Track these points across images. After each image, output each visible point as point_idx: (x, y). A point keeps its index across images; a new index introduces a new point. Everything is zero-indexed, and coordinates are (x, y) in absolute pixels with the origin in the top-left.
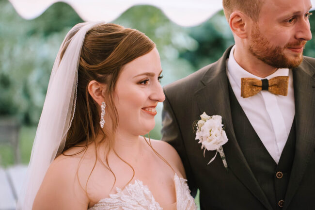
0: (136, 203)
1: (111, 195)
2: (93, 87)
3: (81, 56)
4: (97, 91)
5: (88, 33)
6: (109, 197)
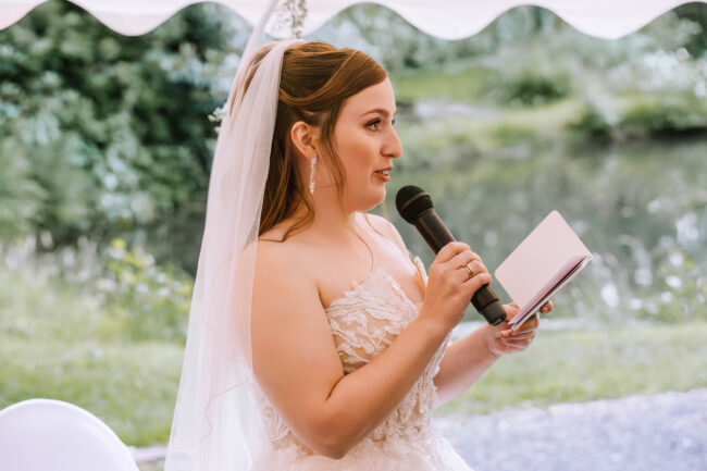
0: (383, 302)
1: (347, 294)
2: (298, 131)
3: (281, 87)
4: (304, 137)
5: (287, 53)
6: (344, 296)
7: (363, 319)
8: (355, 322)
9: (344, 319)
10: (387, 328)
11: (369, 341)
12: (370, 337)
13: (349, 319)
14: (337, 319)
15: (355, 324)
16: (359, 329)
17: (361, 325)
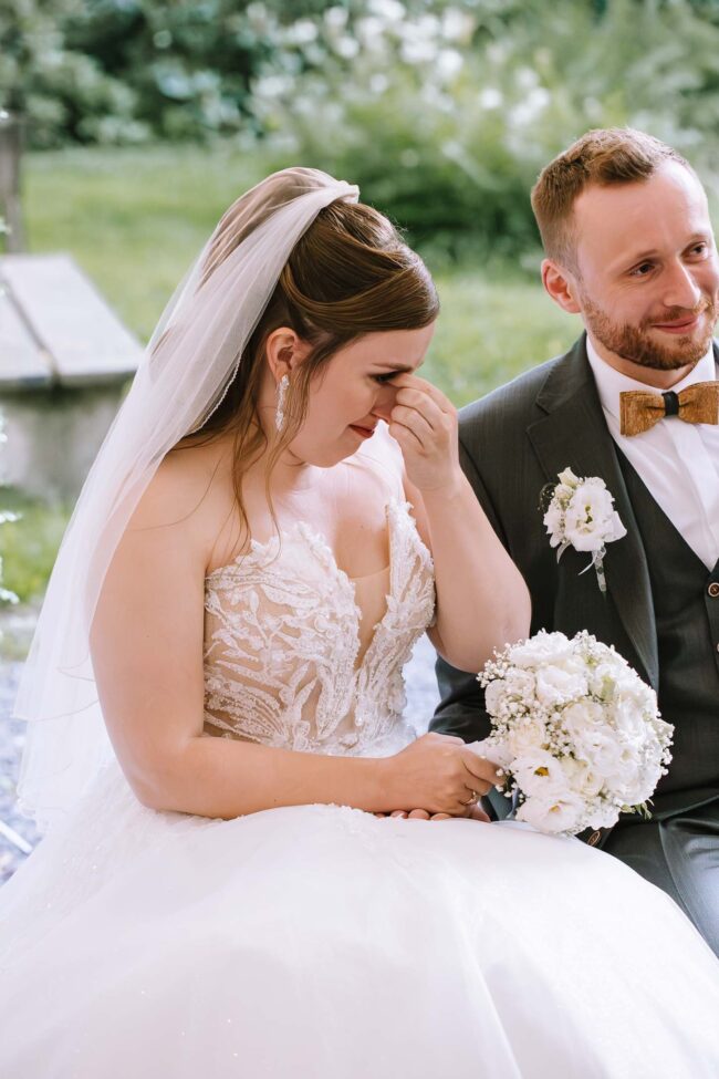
4: (284, 350)
7: (254, 599)
8: (241, 603)
9: (229, 595)
10: (287, 618)
11: (258, 633)
12: (260, 628)
13: (235, 597)
14: (220, 592)
15: (242, 606)
16: (246, 613)
17: (248, 608)
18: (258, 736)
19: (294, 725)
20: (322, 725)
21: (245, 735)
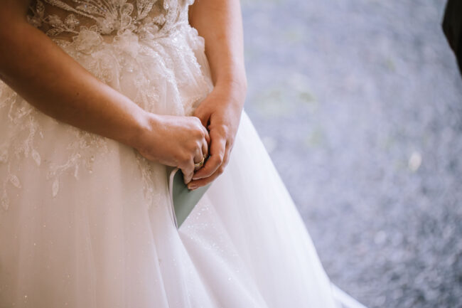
18: (95, 15)
19: (121, 6)
20: (141, 7)
21: (85, 15)
